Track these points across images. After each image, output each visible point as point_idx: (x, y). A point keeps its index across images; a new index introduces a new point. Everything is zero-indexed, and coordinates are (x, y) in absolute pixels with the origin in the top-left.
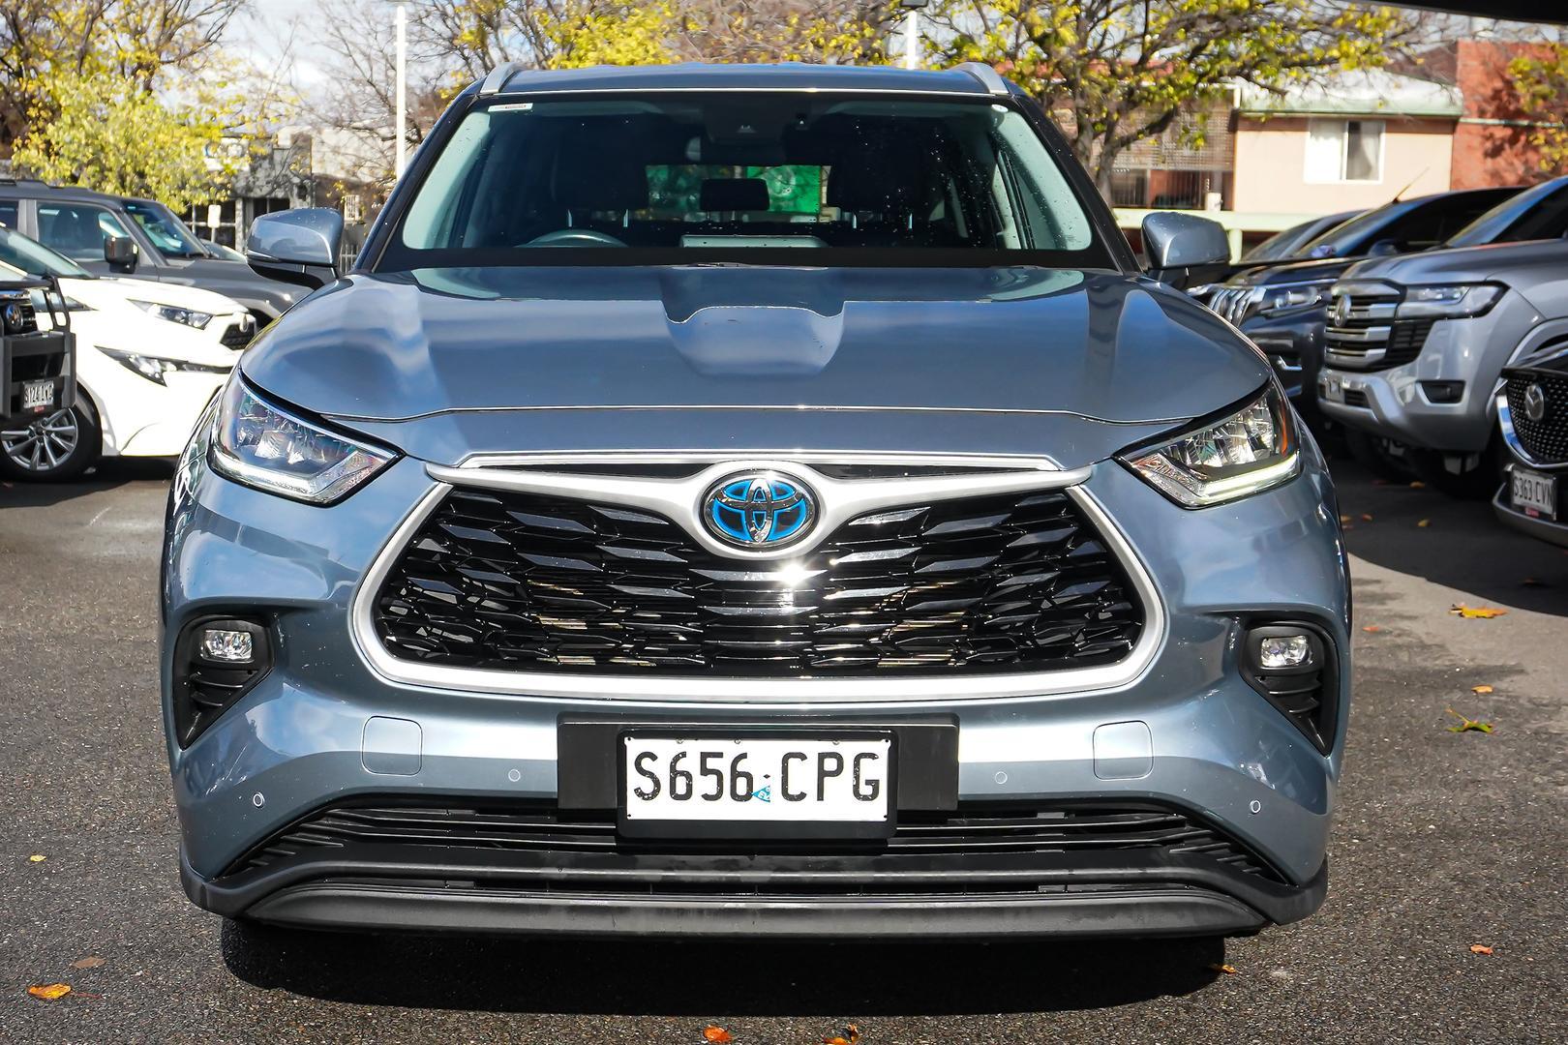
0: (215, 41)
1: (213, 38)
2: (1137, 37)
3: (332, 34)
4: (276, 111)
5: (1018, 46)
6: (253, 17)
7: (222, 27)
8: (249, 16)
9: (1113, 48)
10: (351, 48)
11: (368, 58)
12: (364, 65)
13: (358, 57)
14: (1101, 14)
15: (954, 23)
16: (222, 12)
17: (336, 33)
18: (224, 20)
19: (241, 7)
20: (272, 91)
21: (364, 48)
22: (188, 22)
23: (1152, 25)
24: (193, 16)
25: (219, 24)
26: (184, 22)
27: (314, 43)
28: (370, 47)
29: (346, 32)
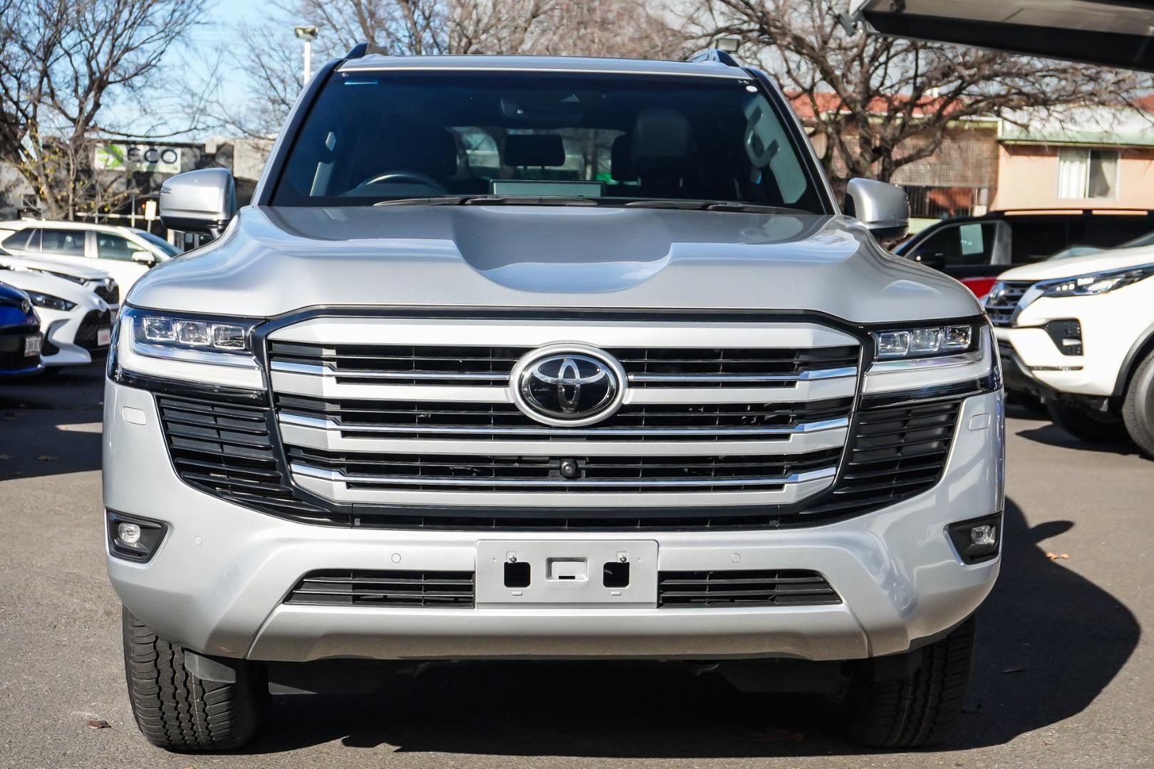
0: (155, 66)
1: (153, 62)
2: (910, 79)
3: (253, 61)
4: (205, 123)
5: (814, 84)
6: (187, 45)
7: (162, 53)
8: (183, 46)
9: (891, 87)
10: (269, 72)
11: (283, 81)
12: (280, 87)
13: (275, 81)
14: (882, 59)
15: (764, 64)
16: (161, 42)
17: (257, 60)
18: (163, 48)
19: (177, 37)
20: (201, 107)
21: (279, 73)
22: (132, 49)
23: (921, 70)
24: (137, 44)
25: (159, 51)
26: (128, 49)
27: (237, 68)
28: (284, 72)
29: (265, 59)
